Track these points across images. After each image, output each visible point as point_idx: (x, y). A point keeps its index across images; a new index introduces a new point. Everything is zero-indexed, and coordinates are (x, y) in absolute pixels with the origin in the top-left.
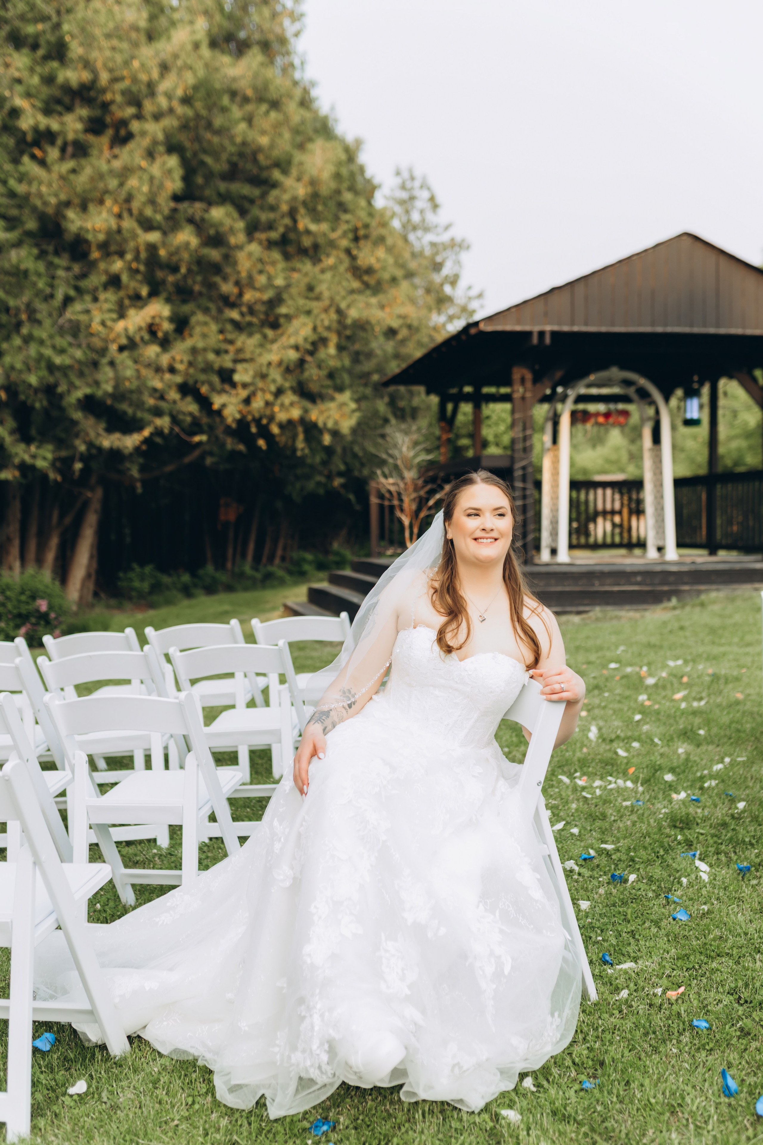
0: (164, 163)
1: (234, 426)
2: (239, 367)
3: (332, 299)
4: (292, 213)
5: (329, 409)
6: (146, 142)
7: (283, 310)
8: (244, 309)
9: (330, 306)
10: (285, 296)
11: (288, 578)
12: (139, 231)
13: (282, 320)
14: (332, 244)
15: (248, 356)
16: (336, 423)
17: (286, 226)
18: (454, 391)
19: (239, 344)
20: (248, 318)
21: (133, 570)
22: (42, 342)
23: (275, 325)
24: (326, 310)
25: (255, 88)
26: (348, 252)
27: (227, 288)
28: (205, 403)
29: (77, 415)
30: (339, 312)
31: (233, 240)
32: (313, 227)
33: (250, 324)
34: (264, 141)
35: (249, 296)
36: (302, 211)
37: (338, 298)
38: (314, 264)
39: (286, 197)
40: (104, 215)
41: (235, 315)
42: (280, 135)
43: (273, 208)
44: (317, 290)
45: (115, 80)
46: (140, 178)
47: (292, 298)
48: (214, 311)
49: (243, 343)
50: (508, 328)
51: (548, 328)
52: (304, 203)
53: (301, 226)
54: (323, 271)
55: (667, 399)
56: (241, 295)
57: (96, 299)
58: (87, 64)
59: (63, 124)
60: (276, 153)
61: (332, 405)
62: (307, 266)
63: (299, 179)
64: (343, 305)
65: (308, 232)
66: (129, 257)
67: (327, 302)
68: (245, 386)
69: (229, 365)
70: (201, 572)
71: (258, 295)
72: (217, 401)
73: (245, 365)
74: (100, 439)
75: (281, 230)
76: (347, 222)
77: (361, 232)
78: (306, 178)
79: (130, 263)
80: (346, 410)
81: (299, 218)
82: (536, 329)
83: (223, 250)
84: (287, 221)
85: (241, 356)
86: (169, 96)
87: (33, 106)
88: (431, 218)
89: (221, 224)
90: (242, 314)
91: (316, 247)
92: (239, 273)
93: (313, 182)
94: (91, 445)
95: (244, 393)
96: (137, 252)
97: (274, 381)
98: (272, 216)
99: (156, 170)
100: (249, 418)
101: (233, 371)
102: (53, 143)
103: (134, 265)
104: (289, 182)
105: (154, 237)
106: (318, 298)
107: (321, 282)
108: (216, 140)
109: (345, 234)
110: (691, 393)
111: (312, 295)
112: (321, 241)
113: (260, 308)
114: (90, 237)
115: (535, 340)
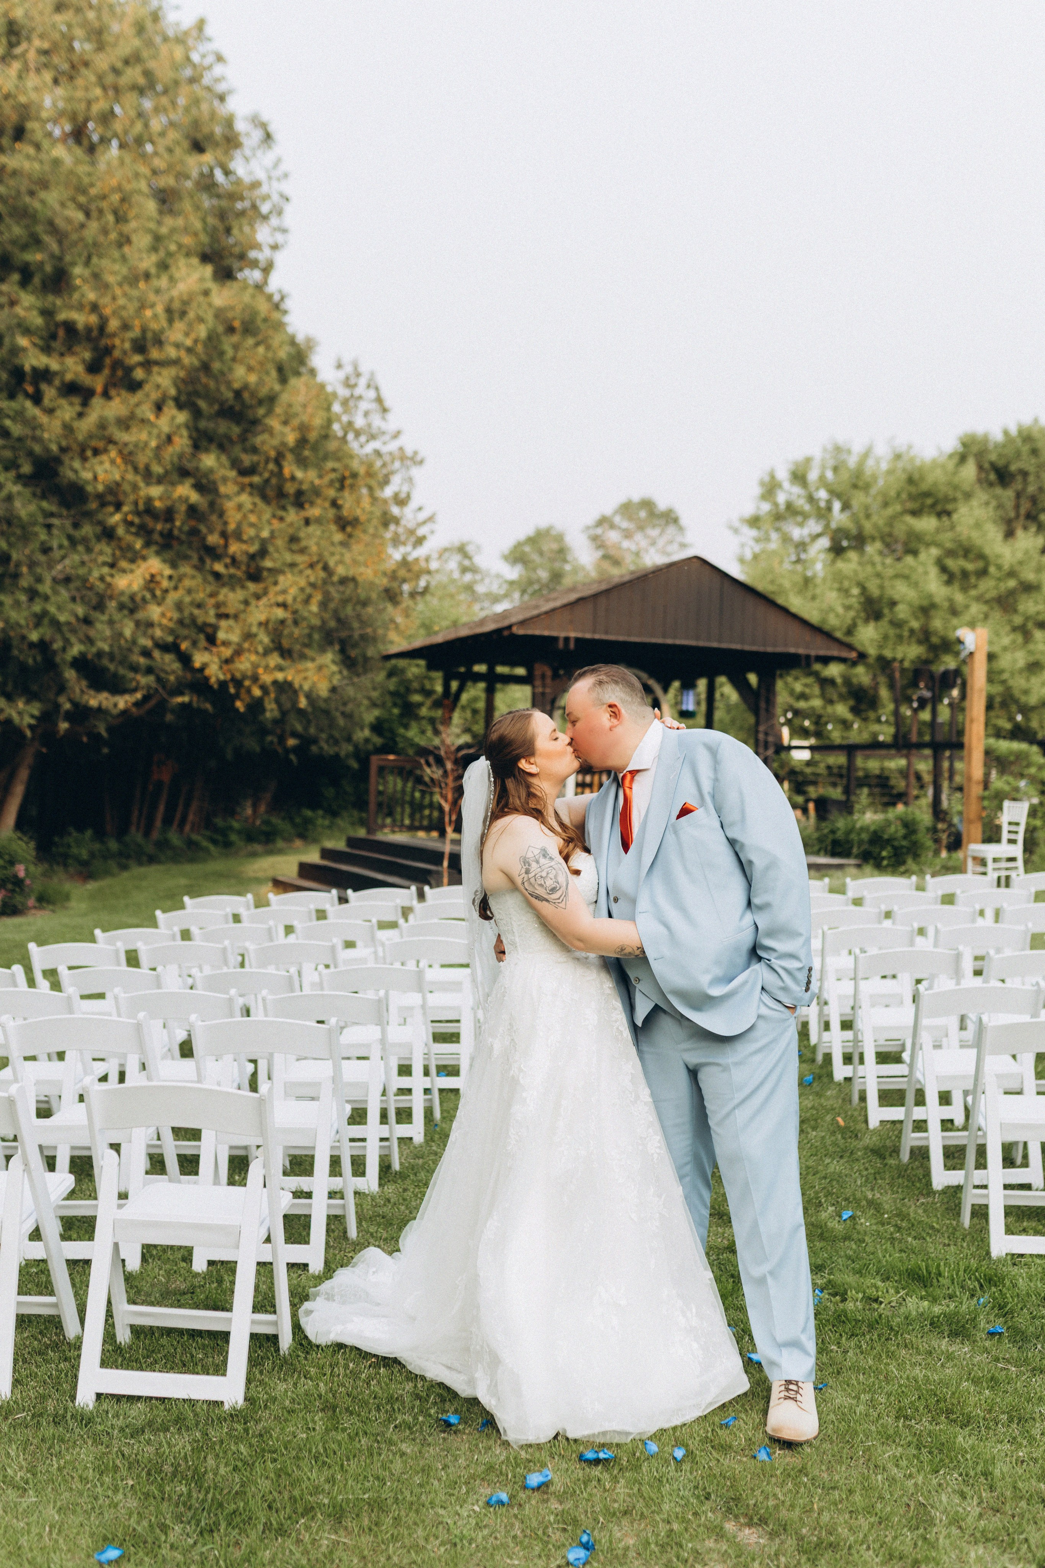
0: (173, 418)
1: (216, 686)
2: (223, 623)
3: (320, 555)
4: (278, 460)
5: (306, 670)
6: (155, 396)
7: (268, 563)
8: (228, 561)
9: (318, 562)
10: (271, 549)
11: (212, 848)
12: (142, 484)
13: (265, 574)
14: (317, 492)
15: (231, 610)
16: (314, 684)
17: (272, 472)
18: (462, 670)
19: (221, 597)
20: (232, 571)
21: (70, 834)
22: (46, 598)
23: (255, 576)
24: (312, 566)
25: (243, 323)
26: (334, 504)
27: (213, 539)
28: (185, 659)
29: (70, 674)
30: (326, 568)
31: (223, 489)
32: (299, 474)
33: (231, 576)
34: (252, 379)
35: (234, 548)
36: (290, 457)
37: (326, 554)
38: (297, 513)
39: (275, 442)
40: (107, 465)
41: (219, 567)
42: (267, 373)
43: (254, 450)
44: (304, 543)
45: (126, 327)
46: (150, 433)
47: (277, 551)
48: (195, 560)
49: (225, 596)
50: (537, 632)
51: (573, 635)
52: (292, 450)
53: (287, 472)
54: (307, 522)
55: (666, 690)
56: (226, 546)
57: (89, 550)
58: (95, 308)
59: (62, 364)
60: (264, 392)
61: (310, 665)
62: (292, 516)
63: (285, 423)
64: (331, 563)
65: (293, 478)
66: (125, 509)
67: (315, 559)
68: (225, 643)
69: (212, 620)
70: (127, 839)
71: (244, 547)
72: (199, 659)
73: (231, 622)
74: (86, 697)
75: (266, 475)
76: (334, 470)
77: (348, 482)
78: (295, 422)
79: (126, 514)
80: (326, 672)
81: (285, 464)
82: (563, 634)
83: (210, 497)
84: (271, 466)
85: (223, 610)
86: (177, 346)
87: (35, 344)
88: (377, 421)
89: (211, 471)
90: (226, 566)
91: (299, 493)
92: (226, 523)
93: (303, 428)
94: (75, 704)
95: (227, 652)
96: (136, 503)
97: (261, 642)
98: (255, 458)
99: (164, 424)
100: (229, 677)
101: (216, 628)
102: (50, 382)
103: (130, 518)
104: (274, 423)
105: (155, 491)
106: (303, 551)
107: (309, 536)
108: (212, 384)
109: (331, 483)
110: (688, 685)
111: (295, 547)
112: (305, 487)
113: (244, 559)
114: (89, 488)
115: (561, 645)
